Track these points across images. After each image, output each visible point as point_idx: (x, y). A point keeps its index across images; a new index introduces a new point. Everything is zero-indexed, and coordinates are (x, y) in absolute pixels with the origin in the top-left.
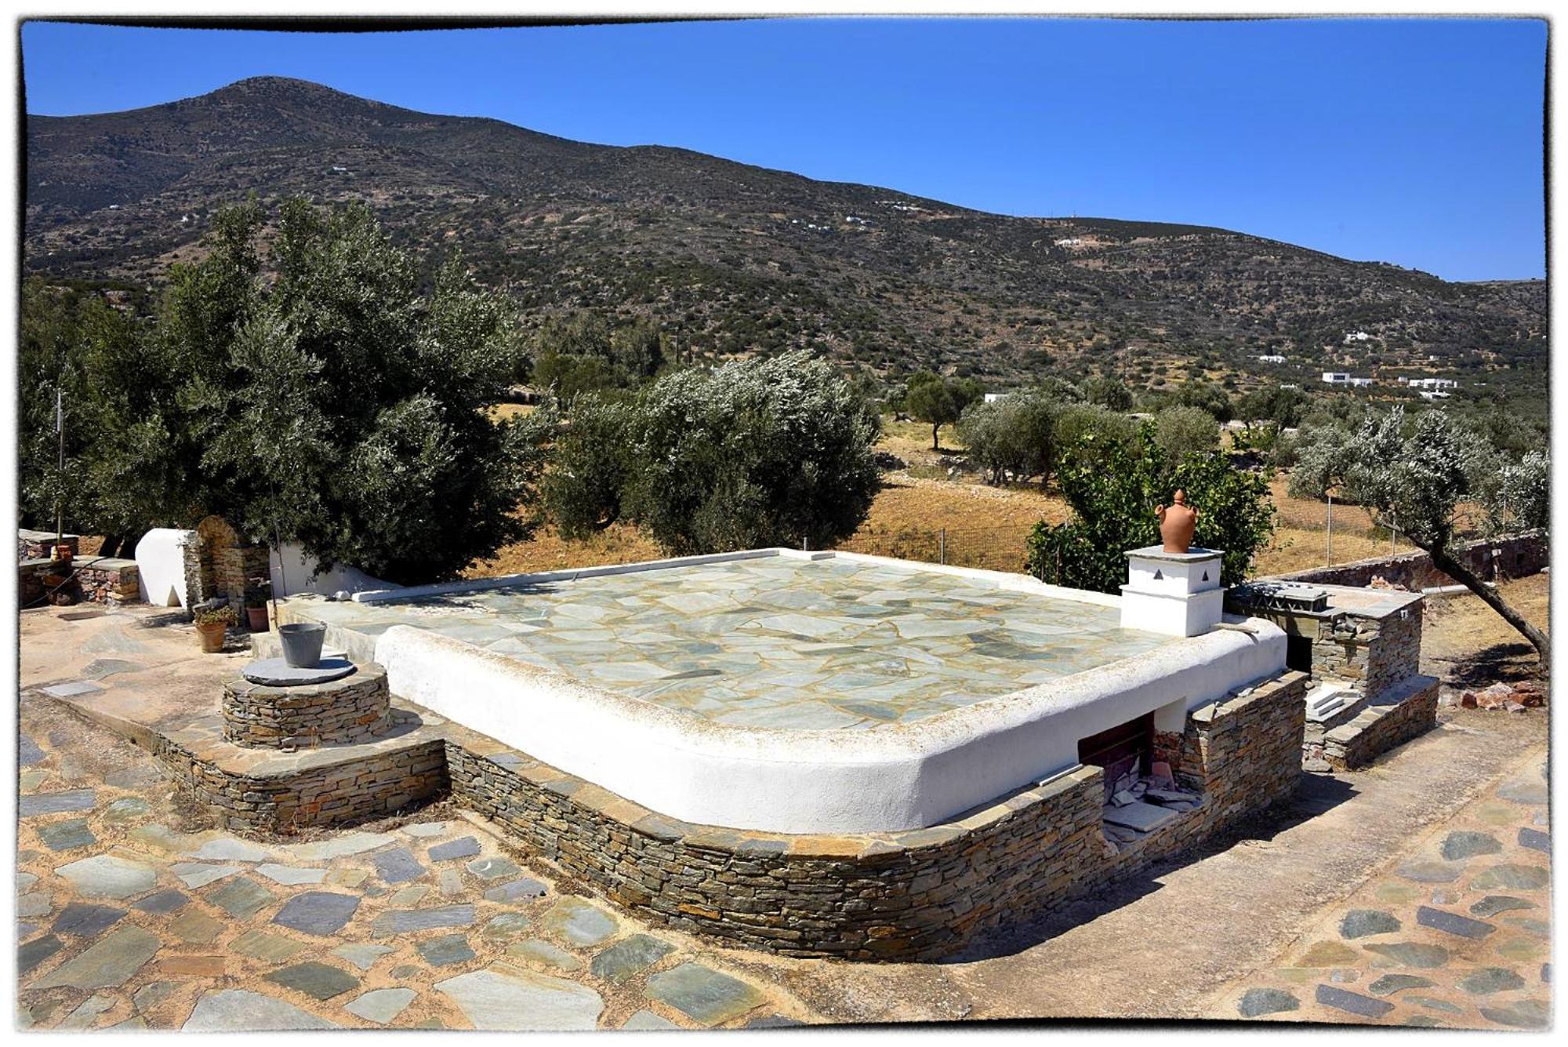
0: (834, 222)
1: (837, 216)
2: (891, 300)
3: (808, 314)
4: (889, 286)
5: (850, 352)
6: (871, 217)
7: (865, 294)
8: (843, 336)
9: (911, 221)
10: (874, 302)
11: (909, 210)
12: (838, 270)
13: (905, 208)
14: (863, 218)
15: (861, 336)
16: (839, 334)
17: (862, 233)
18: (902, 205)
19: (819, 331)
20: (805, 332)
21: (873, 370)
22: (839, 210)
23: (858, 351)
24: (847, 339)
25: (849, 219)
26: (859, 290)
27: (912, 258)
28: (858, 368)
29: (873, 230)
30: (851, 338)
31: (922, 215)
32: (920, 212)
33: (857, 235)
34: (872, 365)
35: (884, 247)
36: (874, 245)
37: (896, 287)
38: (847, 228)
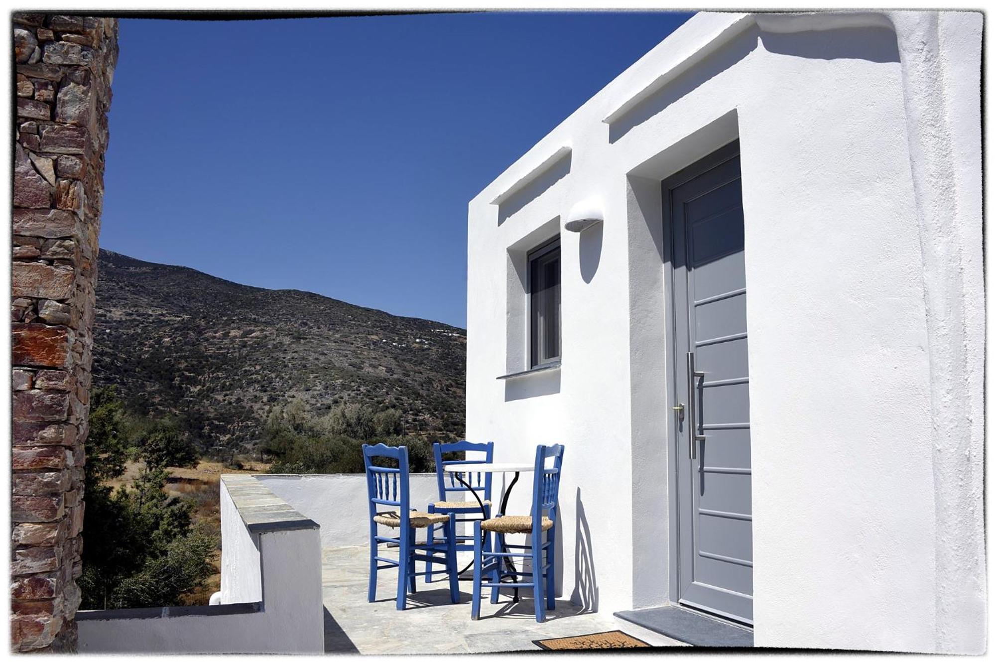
0: (408, 342)
1: (410, 338)
2: (455, 392)
3: (411, 401)
4: (453, 384)
5: (440, 426)
6: (431, 340)
7: (439, 388)
8: (435, 415)
9: (455, 342)
10: (445, 393)
11: (452, 336)
12: (421, 373)
13: (450, 335)
14: (427, 340)
15: (446, 416)
16: (432, 414)
17: (426, 349)
18: (448, 332)
19: (420, 412)
20: (411, 412)
21: (457, 438)
22: (412, 334)
23: (446, 425)
24: (437, 418)
25: (418, 340)
26: (435, 386)
27: (458, 365)
28: (448, 436)
29: (434, 348)
30: (440, 416)
31: (461, 339)
32: (459, 337)
33: (423, 350)
34: (456, 434)
35: (441, 358)
36: (434, 357)
37: (458, 384)
38: (417, 346)
